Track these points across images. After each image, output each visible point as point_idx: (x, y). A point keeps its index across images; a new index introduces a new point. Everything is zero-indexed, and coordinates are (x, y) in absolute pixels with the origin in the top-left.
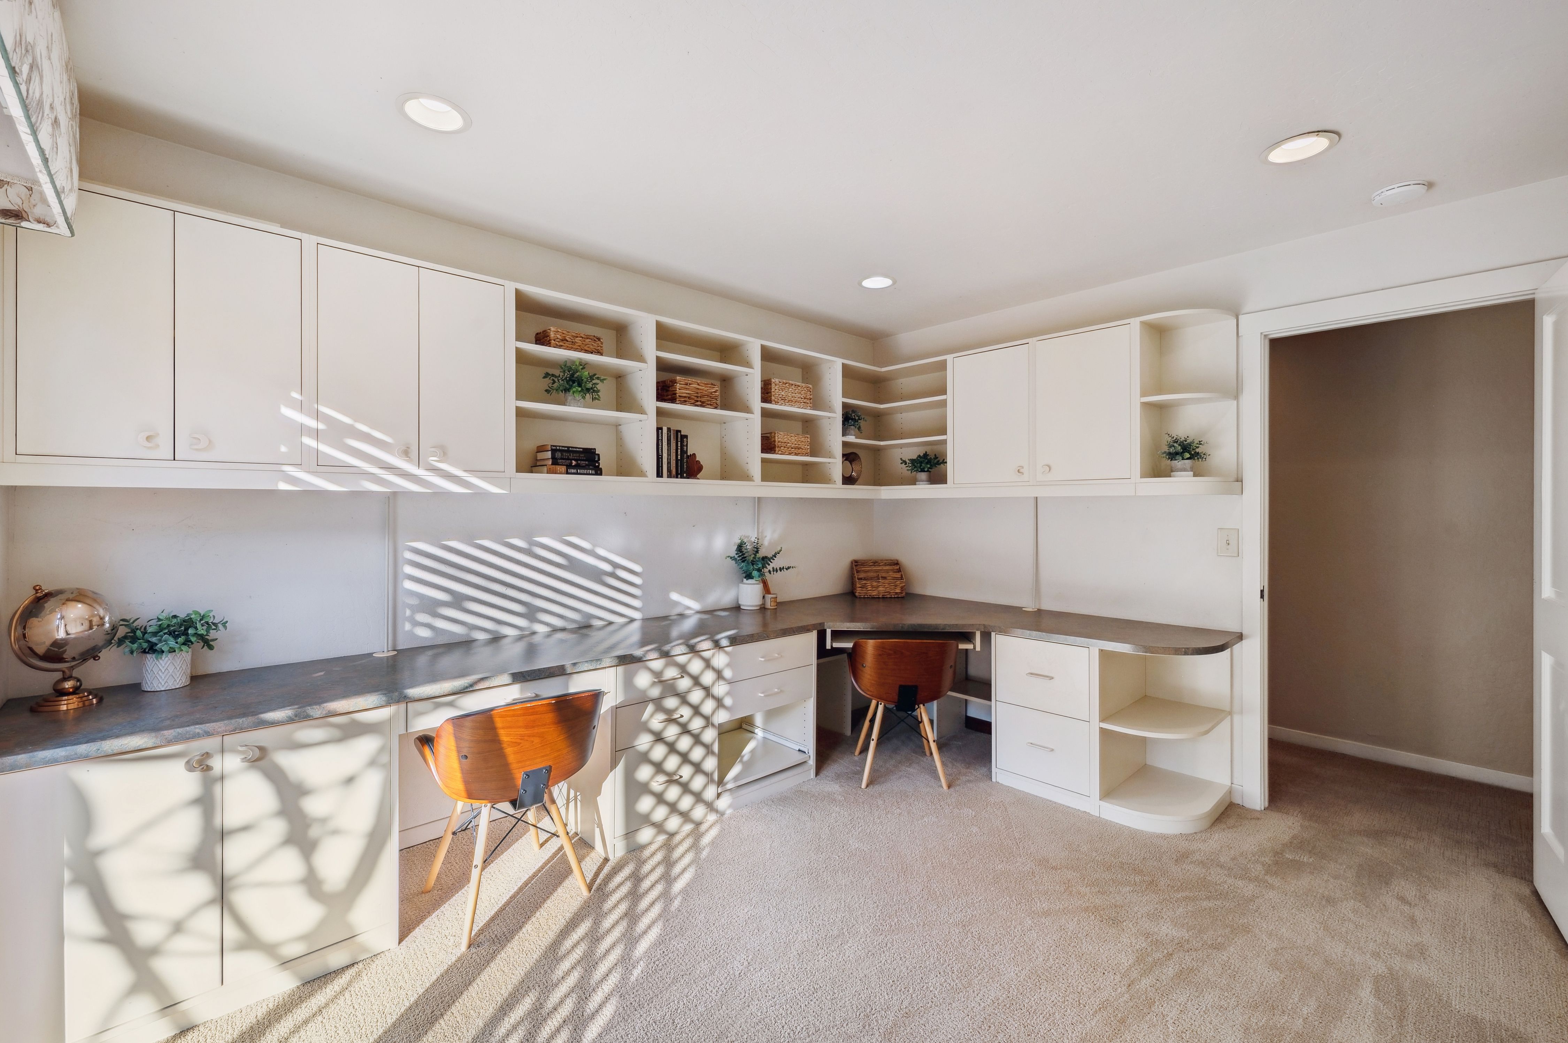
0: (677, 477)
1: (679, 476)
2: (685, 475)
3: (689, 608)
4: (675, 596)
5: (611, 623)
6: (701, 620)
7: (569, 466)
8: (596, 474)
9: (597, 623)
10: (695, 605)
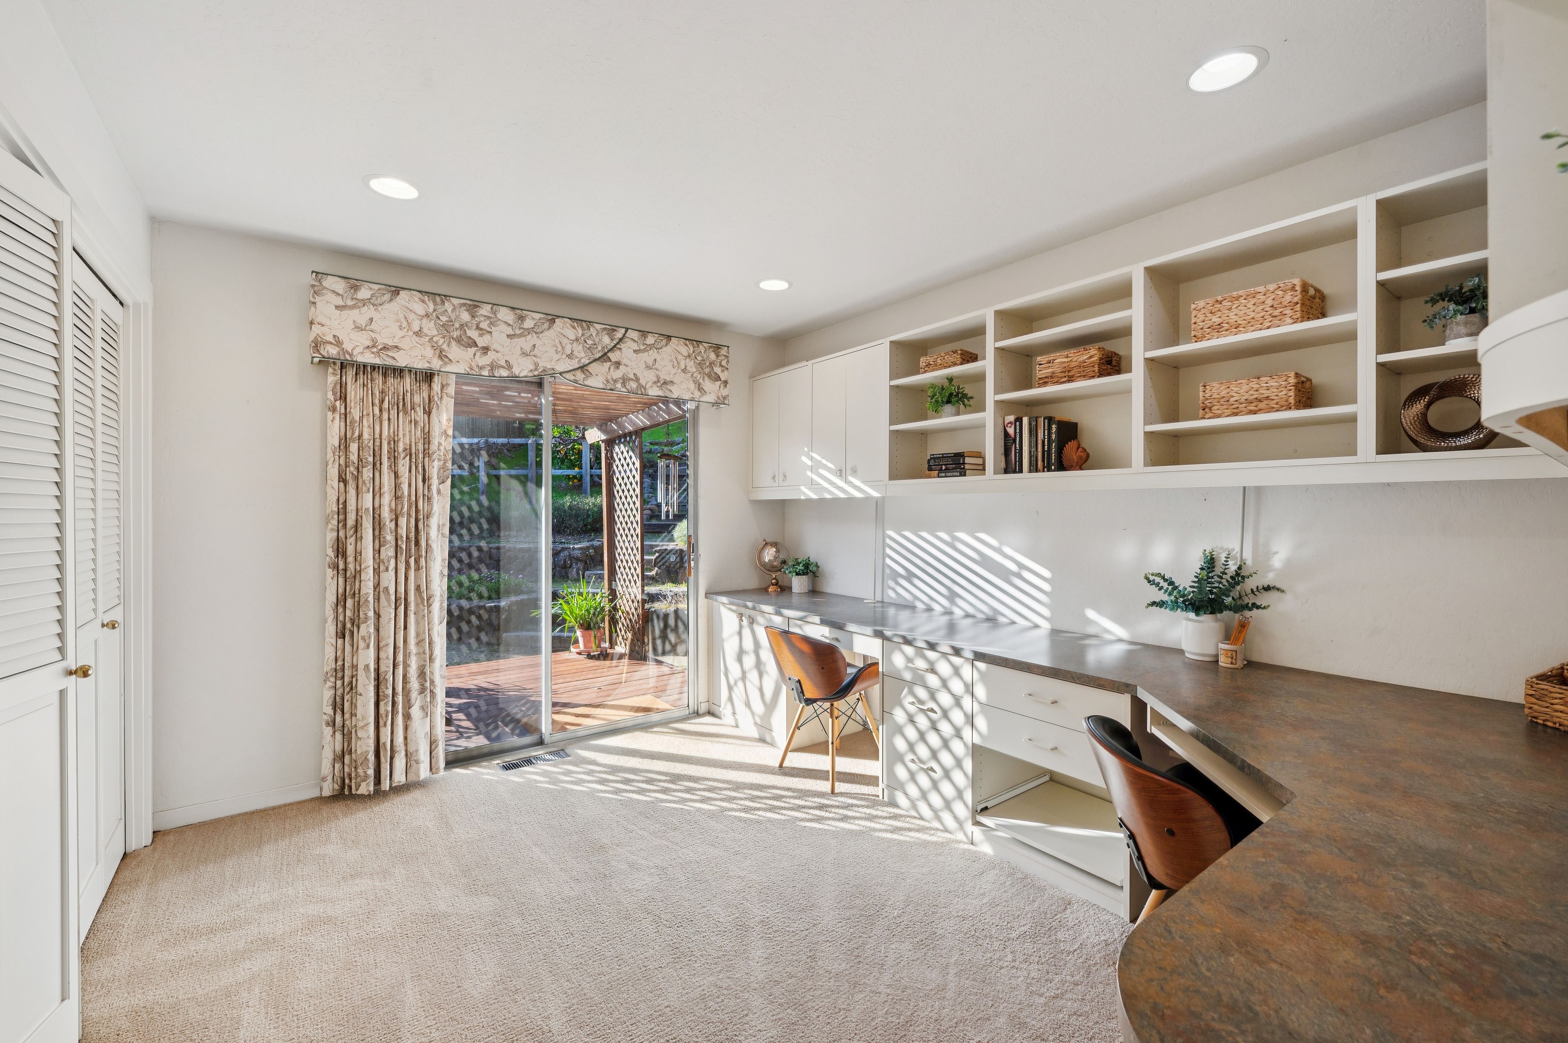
0: (1044, 471)
1: (1046, 469)
2: (1053, 467)
3: (1108, 631)
4: (1091, 614)
5: (1013, 623)
6: (1130, 652)
7: (941, 470)
8: (961, 475)
9: (1001, 619)
10: (1120, 632)
